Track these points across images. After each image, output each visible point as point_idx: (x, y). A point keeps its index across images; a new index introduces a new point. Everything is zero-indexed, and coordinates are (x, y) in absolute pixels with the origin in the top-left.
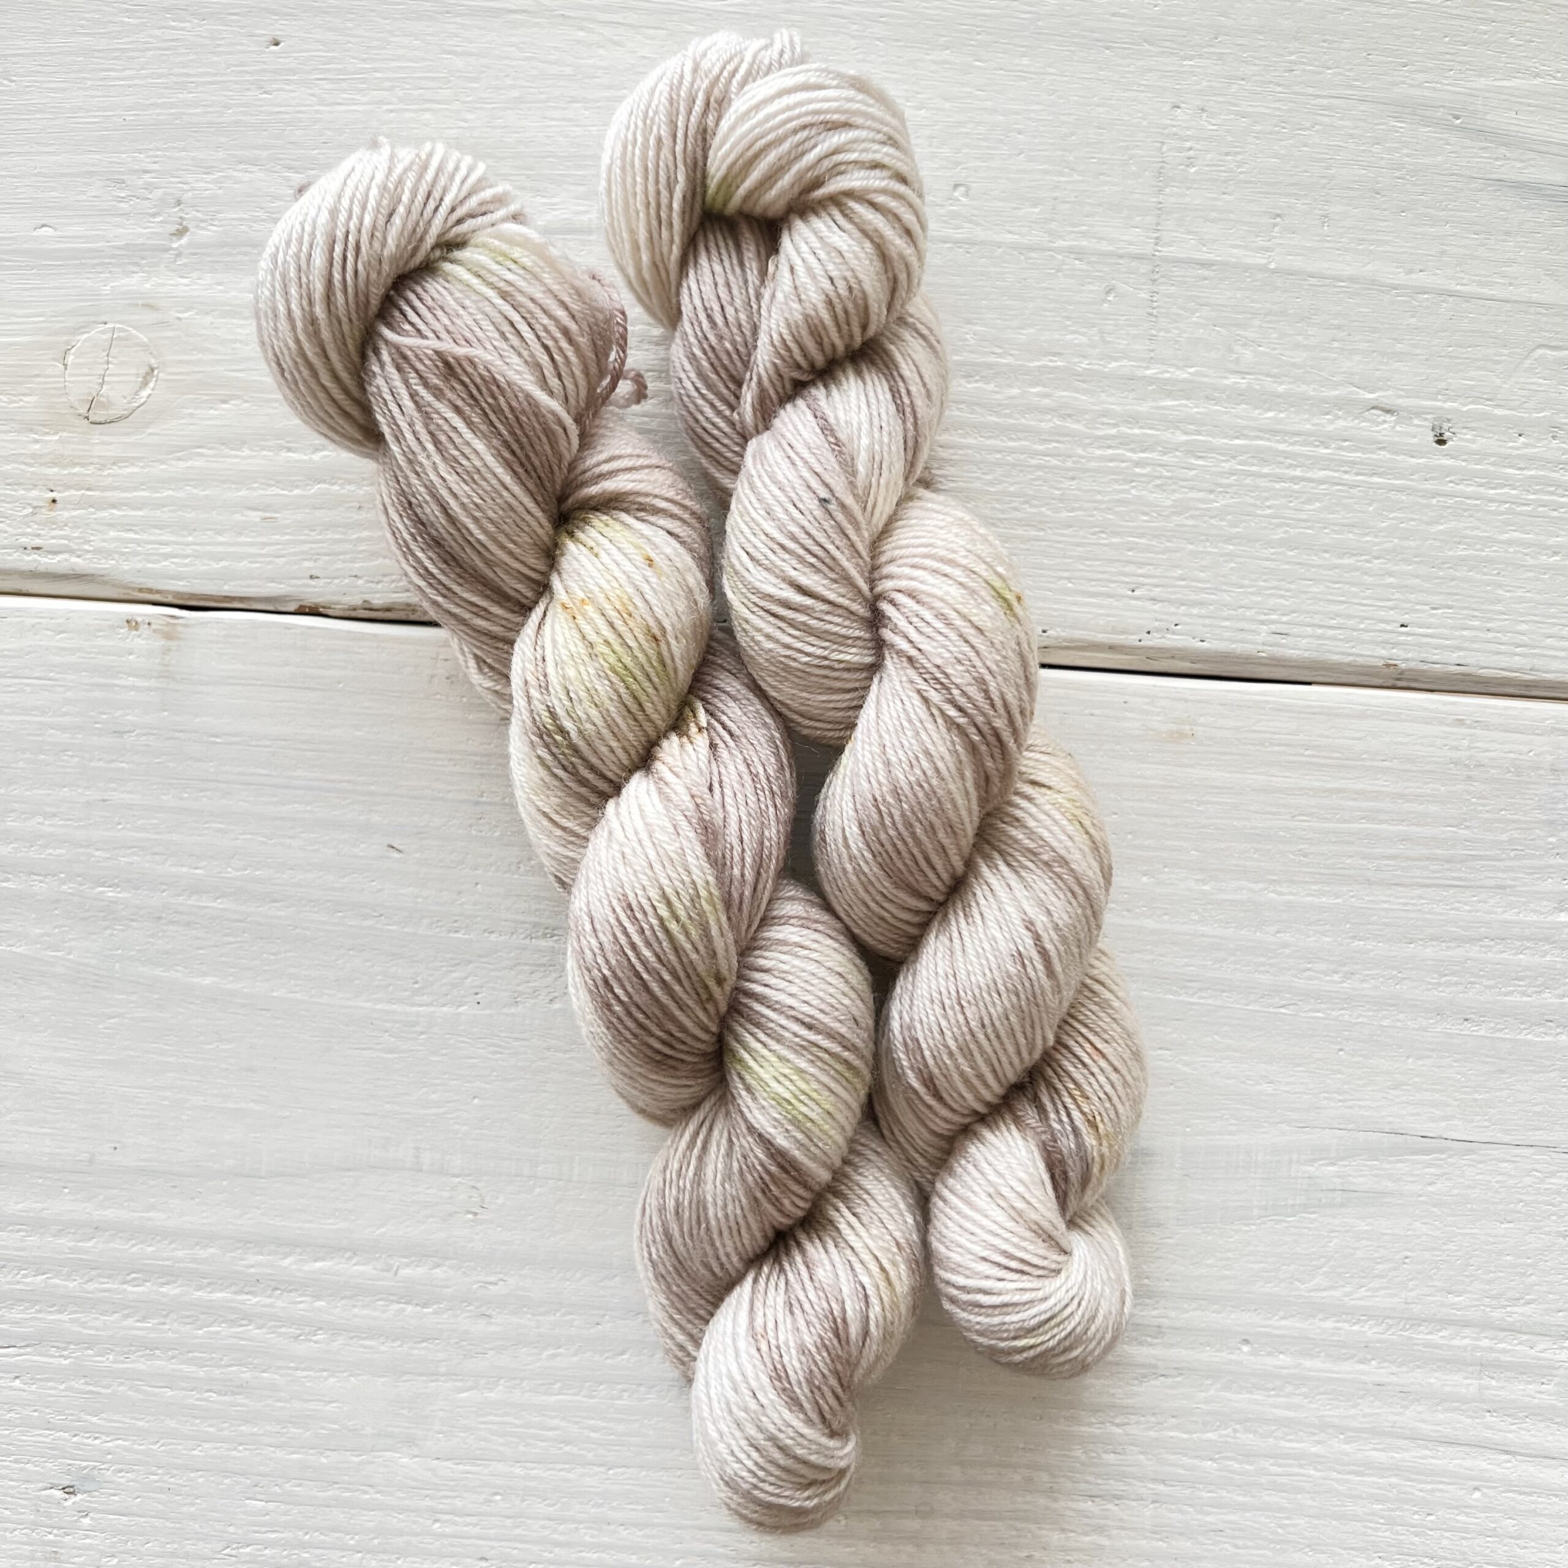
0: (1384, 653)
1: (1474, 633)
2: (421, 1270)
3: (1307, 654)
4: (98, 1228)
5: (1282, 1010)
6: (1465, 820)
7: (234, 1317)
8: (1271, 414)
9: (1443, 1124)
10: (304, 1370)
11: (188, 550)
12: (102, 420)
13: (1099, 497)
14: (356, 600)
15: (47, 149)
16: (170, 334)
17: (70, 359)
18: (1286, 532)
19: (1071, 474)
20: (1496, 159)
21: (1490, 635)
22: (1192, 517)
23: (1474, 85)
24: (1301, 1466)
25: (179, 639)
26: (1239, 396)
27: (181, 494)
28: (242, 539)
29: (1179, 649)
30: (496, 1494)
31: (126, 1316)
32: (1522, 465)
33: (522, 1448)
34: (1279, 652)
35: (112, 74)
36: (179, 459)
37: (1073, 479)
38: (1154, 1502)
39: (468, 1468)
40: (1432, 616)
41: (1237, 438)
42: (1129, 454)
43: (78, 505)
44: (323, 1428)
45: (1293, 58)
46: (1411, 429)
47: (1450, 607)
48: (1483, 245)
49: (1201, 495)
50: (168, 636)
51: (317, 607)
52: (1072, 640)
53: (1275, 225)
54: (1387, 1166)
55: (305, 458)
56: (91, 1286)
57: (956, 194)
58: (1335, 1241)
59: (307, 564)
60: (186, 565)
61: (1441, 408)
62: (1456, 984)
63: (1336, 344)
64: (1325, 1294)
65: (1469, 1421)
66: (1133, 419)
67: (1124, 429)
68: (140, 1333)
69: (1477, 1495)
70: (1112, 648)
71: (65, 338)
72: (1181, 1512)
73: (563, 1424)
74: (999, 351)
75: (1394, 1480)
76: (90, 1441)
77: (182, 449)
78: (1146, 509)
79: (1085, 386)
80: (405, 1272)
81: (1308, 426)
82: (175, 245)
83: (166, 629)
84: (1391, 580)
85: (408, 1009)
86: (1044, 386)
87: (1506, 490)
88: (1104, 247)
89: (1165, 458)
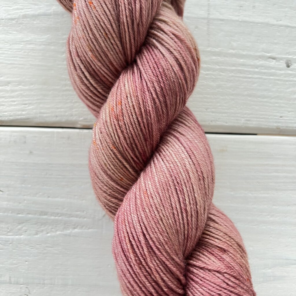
0: (276, 125)
3: (255, 126)
8: (242, 60)
18: (248, 92)
22: (222, 89)
26: (233, 55)
29: (220, 126)
34: (248, 126)
40: (288, 114)
41: (233, 67)
46: (280, 63)
47: (293, 112)
49: (224, 83)
53: (240, 9)
54: (285, 269)
61: (288, 58)
63: (259, 41)
78: (209, 87)
81: (252, 63)
84: (277, 105)
85: (6, 237)
88: (194, 16)
89: (214, 73)
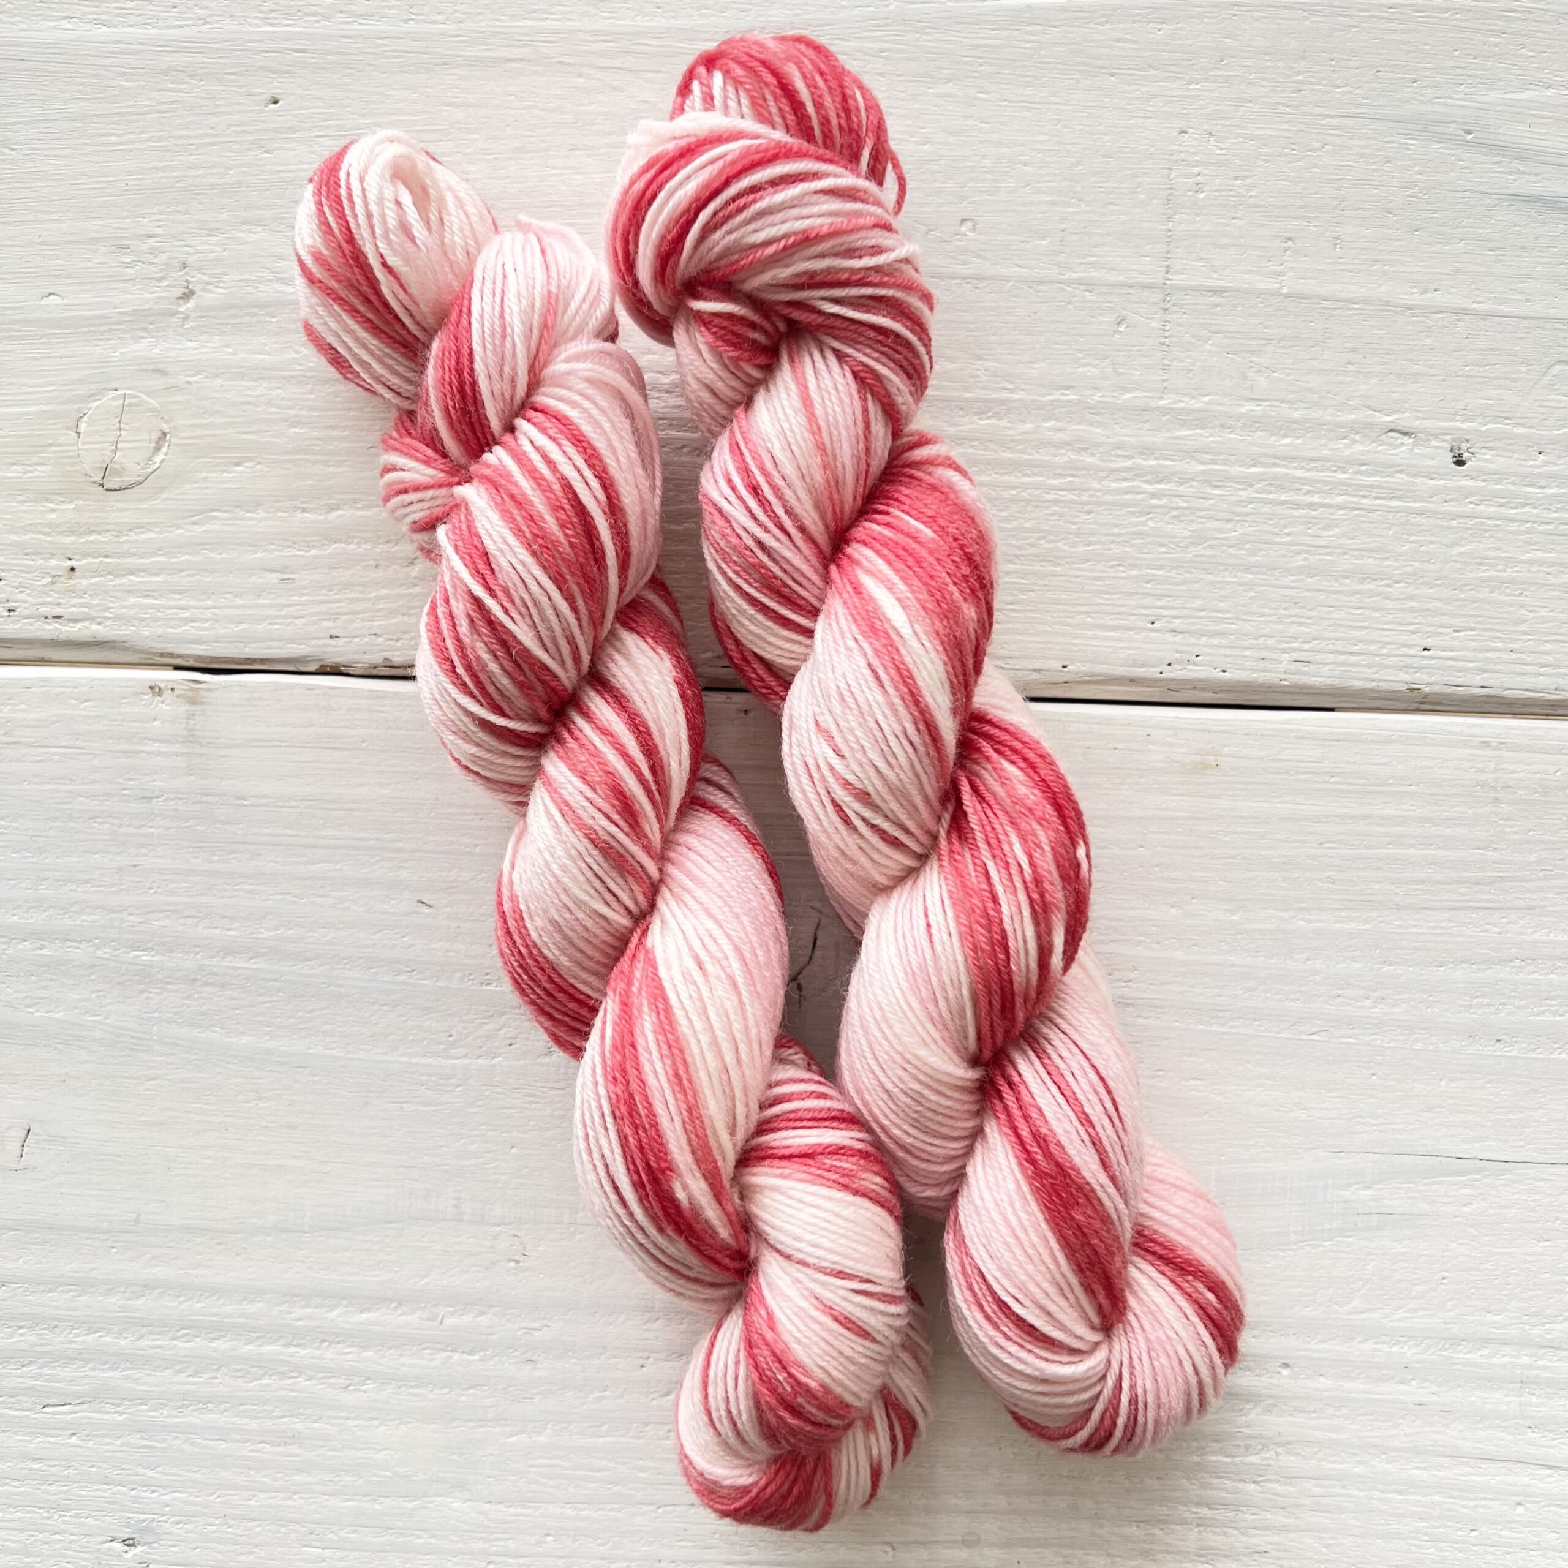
0: (1408, 678)
1: (1498, 654)
2: (466, 1319)
3: (1329, 681)
4: (147, 1286)
5: (1314, 1037)
6: (1493, 842)
7: (283, 1369)
8: (1287, 441)
9: (1477, 1145)
10: (354, 1419)
11: (208, 614)
12: (117, 486)
13: (1116, 530)
14: (377, 658)
15: (48, 217)
16: (180, 398)
17: (83, 427)
18: (1305, 559)
19: (1086, 508)
20: (1510, 173)
21: (1515, 656)
22: (1210, 546)
23: (1486, 99)
24: (1344, 1487)
25: (202, 703)
26: (1253, 424)
27: (199, 558)
28: (261, 601)
29: (1202, 681)
30: (548, 1535)
31: (179, 1371)
32: (1543, 483)
33: (571, 1490)
34: (1303, 680)
35: (113, 138)
36: (195, 523)
37: (1089, 512)
38: (1198, 1525)
39: (519, 1510)
40: (1456, 638)
41: (1254, 466)
42: (1146, 486)
43: (96, 573)
44: (375, 1475)
45: (1301, 78)
46: (1429, 451)
47: (1472, 629)
48: (1498, 261)
49: (1218, 525)
50: (193, 701)
51: (338, 667)
52: (1093, 675)
53: (1286, 250)
54: (1421, 1188)
55: (322, 518)
56: (142, 1343)
57: (963, 229)
58: (1373, 1263)
59: (326, 624)
60: (206, 629)
61: (1459, 429)
62: (1489, 1005)
63: (1351, 368)
64: (1363, 1316)
65: (1510, 1437)
66: (1147, 451)
67: (1140, 461)
68: (193, 1387)
69: (1520, 1510)
70: (1133, 681)
71: (77, 406)
72: (1225, 1534)
73: (611, 1465)
74: (1011, 386)
75: (1437, 1498)
76: (147, 1494)
77: (199, 512)
78: (1164, 541)
79: (1098, 418)
80: (449, 1321)
81: (1325, 452)
82: (182, 309)
83: (190, 694)
84: (1413, 604)
85: (443, 1061)
86: (1057, 420)
87: (1527, 509)
88: (1114, 277)
89: (1181, 489)
